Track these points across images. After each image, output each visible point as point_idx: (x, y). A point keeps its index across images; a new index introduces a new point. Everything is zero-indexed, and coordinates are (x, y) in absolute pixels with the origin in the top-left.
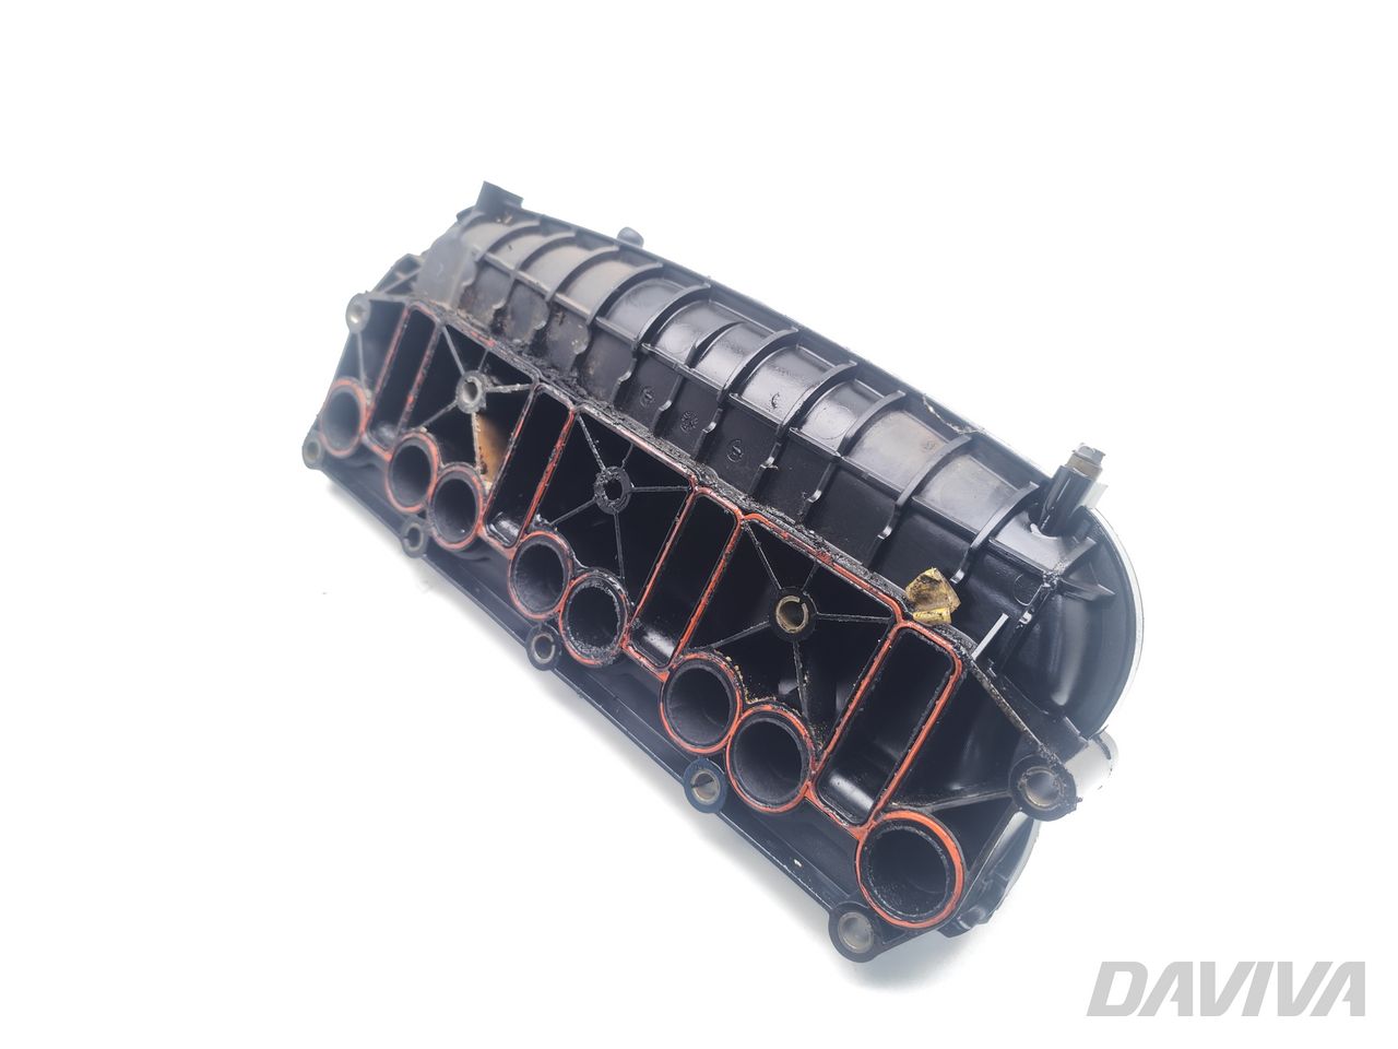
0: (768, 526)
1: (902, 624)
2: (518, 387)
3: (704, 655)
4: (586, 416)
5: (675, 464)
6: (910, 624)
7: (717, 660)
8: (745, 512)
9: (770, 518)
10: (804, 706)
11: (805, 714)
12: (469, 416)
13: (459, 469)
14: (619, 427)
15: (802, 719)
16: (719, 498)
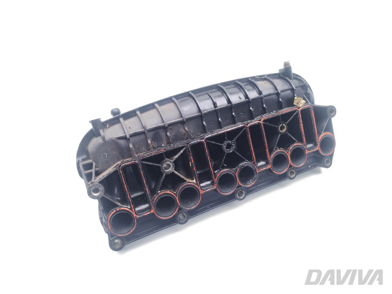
0: (266, 118)
1: (300, 109)
2: (182, 151)
3: (274, 153)
4: (208, 139)
5: (239, 126)
6: (301, 108)
7: (277, 151)
8: (260, 120)
9: (266, 116)
10: (296, 140)
11: (297, 141)
12: (173, 172)
13: (181, 187)
14: (219, 133)
15: (297, 143)
16: (254, 123)
